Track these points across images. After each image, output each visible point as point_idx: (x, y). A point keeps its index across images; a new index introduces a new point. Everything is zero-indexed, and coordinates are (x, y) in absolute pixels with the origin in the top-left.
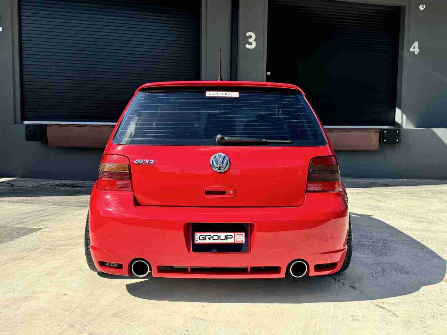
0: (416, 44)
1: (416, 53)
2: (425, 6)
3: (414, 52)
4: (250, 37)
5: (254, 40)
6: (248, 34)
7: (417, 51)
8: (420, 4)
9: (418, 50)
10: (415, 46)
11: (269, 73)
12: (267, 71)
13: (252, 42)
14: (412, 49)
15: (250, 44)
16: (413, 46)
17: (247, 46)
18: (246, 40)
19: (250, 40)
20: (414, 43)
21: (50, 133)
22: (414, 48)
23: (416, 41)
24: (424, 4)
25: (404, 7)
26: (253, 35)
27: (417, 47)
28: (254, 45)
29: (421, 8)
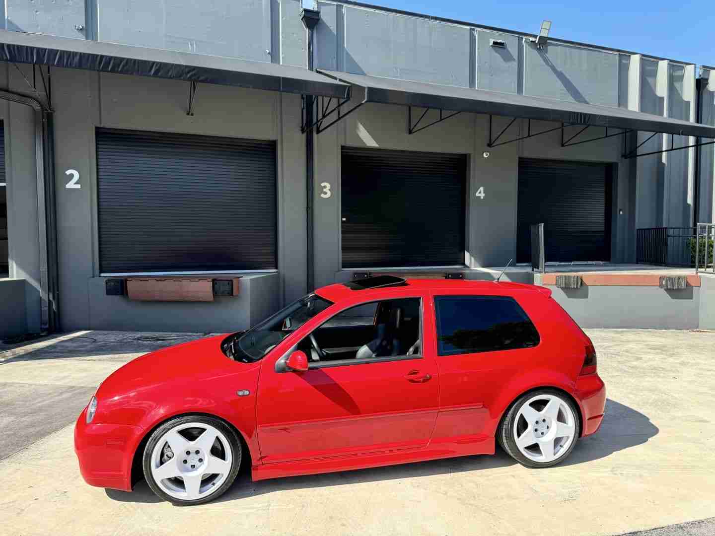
0: (482, 189)
1: (482, 198)
2: (488, 155)
3: (480, 197)
4: (325, 187)
5: (329, 190)
6: (323, 184)
7: (482, 195)
8: (484, 152)
9: (484, 195)
11: (344, 219)
12: (343, 217)
13: (327, 191)
14: (477, 194)
15: (325, 193)
16: (479, 191)
17: (323, 195)
18: (321, 190)
19: (325, 190)
20: (480, 188)
22: (480, 193)
23: (482, 186)
24: (488, 152)
25: (470, 155)
26: (328, 185)
27: (482, 192)
28: (329, 194)
29: (485, 156)
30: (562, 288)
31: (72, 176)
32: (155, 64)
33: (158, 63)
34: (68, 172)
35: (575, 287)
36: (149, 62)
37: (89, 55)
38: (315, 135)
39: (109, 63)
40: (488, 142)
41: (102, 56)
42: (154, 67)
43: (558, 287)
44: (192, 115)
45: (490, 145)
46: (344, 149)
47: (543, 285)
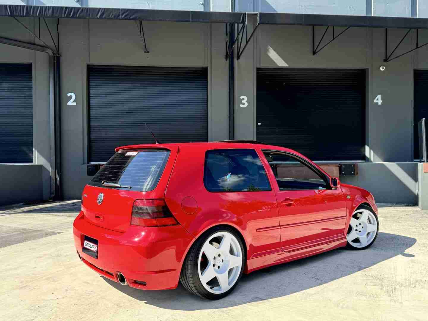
0: (379, 96)
1: (380, 104)
2: (384, 68)
3: (378, 103)
4: (243, 99)
5: (246, 101)
6: (241, 97)
7: (380, 102)
8: (381, 66)
9: (381, 101)
10: (378, 98)
11: (259, 124)
12: (258, 121)
14: (375, 101)
15: (243, 104)
16: (377, 98)
17: (241, 106)
18: (240, 102)
19: (243, 101)
20: (377, 96)
22: (378, 100)
23: (379, 94)
24: (384, 66)
25: (368, 69)
26: (246, 98)
27: (380, 99)
28: (246, 105)
29: (381, 69)
31: (71, 97)
32: (101, 10)
33: (102, 9)
34: (69, 95)
36: (97, 9)
37: (58, 7)
38: (236, 61)
39: (71, 13)
40: (385, 58)
41: (66, 8)
42: (100, 11)
44: (148, 52)
45: (386, 60)
46: (258, 69)
47: (425, 172)
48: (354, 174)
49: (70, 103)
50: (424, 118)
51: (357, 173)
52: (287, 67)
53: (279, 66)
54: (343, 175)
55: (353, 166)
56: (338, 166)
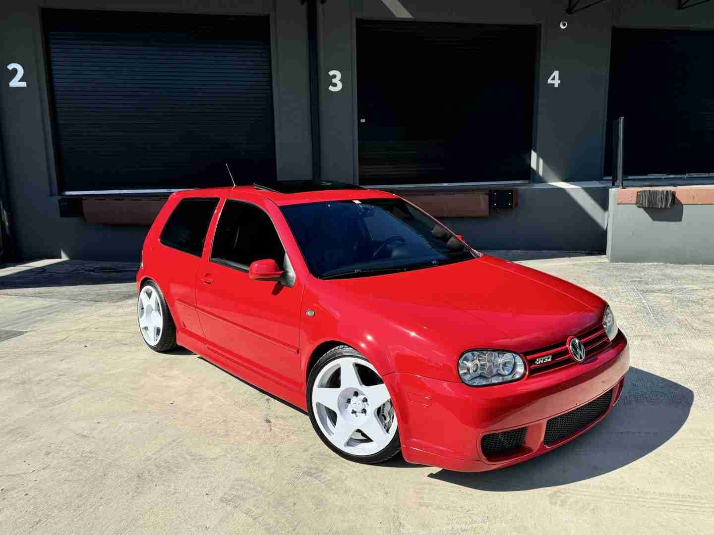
0: (556, 73)
1: (556, 86)
2: (567, 24)
3: (554, 84)
4: (334, 76)
5: (340, 80)
6: (331, 73)
7: (557, 83)
8: (560, 23)
9: (559, 82)
10: (554, 77)
11: (363, 121)
12: (360, 117)
13: (337, 83)
14: (550, 81)
15: (335, 85)
16: (552, 77)
17: (331, 88)
18: (329, 81)
19: (334, 81)
20: (553, 72)
21: (87, 207)
22: (553, 79)
23: (557, 70)
24: (566, 20)
25: (540, 25)
26: (338, 75)
27: (557, 77)
28: (340, 86)
29: (562, 26)
30: (645, 209)
31: (15, 71)
34: (11, 67)
35: (663, 206)
38: (319, 6)
40: (568, 7)
43: (639, 207)
45: (569, 11)
46: (360, 23)
47: (618, 204)
48: (511, 207)
49: (15, 83)
50: (623, 118)
51: (517, 205)
52: (410, 18)
53: (397, 17)
54: (495, 208)
55: (510, 193)
56: (487, 194)
